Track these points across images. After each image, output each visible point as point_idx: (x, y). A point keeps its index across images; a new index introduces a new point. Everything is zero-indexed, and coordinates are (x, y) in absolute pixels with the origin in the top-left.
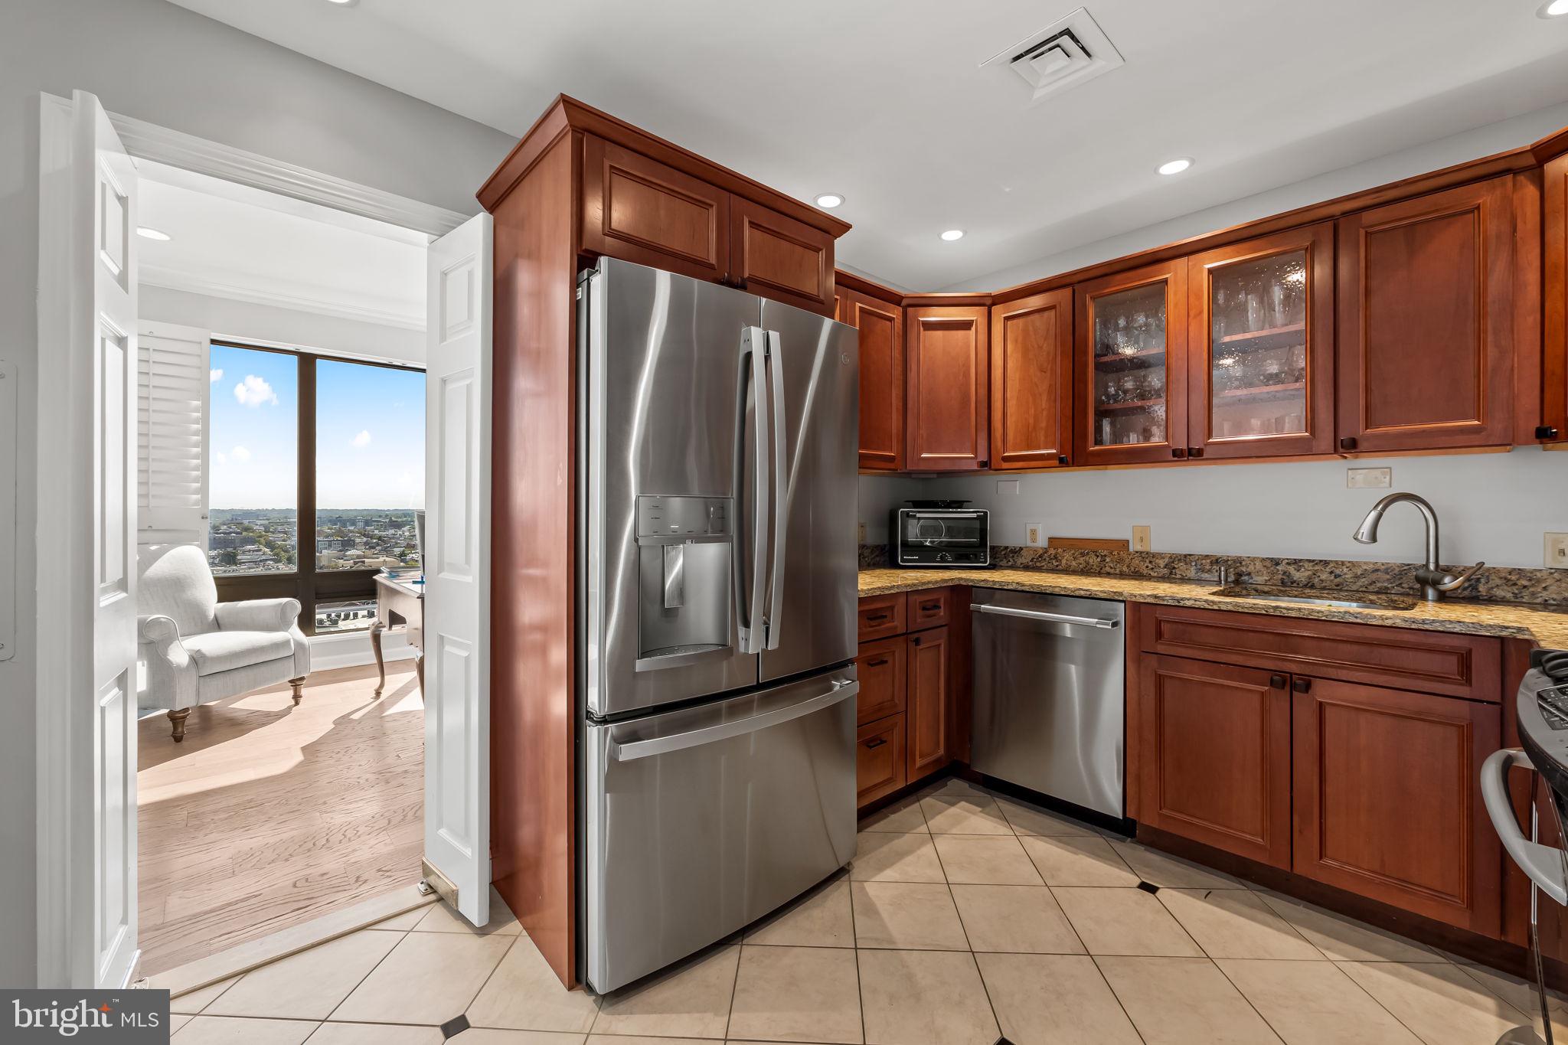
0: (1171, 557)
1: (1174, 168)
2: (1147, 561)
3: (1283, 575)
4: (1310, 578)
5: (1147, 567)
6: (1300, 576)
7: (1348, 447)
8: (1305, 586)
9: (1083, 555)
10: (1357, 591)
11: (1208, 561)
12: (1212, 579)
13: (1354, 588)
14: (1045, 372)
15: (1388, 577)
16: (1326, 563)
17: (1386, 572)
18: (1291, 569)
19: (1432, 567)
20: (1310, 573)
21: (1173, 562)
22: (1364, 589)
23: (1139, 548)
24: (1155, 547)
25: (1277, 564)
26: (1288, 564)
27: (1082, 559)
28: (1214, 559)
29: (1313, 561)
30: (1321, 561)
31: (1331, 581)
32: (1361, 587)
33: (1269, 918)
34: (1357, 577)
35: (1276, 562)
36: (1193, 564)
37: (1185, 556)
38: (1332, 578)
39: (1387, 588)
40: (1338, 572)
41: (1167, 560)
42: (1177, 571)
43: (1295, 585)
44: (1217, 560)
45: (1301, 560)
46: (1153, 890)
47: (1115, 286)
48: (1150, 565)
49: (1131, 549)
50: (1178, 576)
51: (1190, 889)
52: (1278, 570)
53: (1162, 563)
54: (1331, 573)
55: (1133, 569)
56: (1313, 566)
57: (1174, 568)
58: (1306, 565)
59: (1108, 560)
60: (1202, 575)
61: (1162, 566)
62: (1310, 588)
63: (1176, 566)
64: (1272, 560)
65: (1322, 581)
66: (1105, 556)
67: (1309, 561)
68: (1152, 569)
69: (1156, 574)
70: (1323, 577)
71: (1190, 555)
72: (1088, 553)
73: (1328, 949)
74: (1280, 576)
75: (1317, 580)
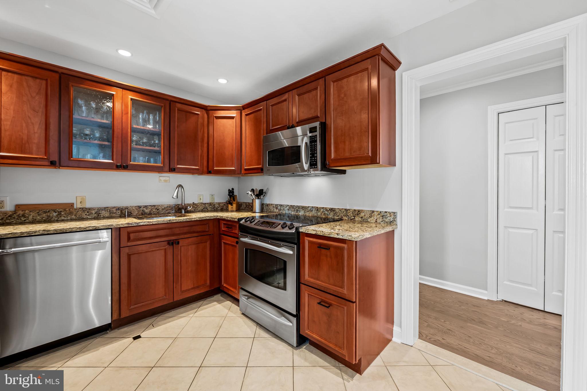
0: (98, 209)
1: (125, 53)
2: (86, 212)
3: (142, 211)
4: (150, 211)
5: (86, 214)
6: (147, 211)
7: (172, 170)
8: (149, 214)
9: (45, 212)
10: (163, 214)
11: (115, 209)
12: (117, 216)
13: (162, 213)
14: (37, 112)
15: (170, 208)
16: (154, 206)
17: (170, 207)
18: (145, 209)
19: (183, 204)
20: (150, 209)
21: (99, 211)
22: (165, 213)
23: (79, 206)
24: (88, 205)
25: (140, 208)
26: (144, 207)
27: (45, 214)
28: (117, 208)
29: (151, 205)
30: (153, 205)
31: (156, 211)
32: (164, 212)
33: (171, 319)
34: (163, 209)
35: (140, 207)
36: (109, 211)
37: (105, 208)
38: (156, 210)
39: (170, 212)
40: (158, 208)
41: (96, 210)
42: (101, 214)
43: (146, 214)
44: (118, 208)
45: (147, 206)
46: (139, 337)
47: (85, 85)
48: (87, 214)
49: (75, 207)
50: (102, 217)
51: (147, 328)
52: (140, 210)
53: (94, 212)
54: (156, 209)
55: (78, 216)
56: (151, 207)
57: (100, 213)
58: (149, 207)
59: (62, 213)
60: (113, 215)
61: (94, 213)
62: (150, 215)
63: (101, 213)
64: (138, 206)
65: (154, 212)
66: (61, 211)
67: (150, 206)
68: (89, 215)
69: (91, 217)
70: (154, 210)
71: (107, 207)
72: (49, 211)
73: (189, 315)
74: (141, 212)
75: (152, 212)
